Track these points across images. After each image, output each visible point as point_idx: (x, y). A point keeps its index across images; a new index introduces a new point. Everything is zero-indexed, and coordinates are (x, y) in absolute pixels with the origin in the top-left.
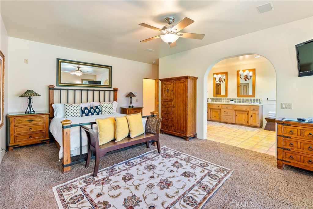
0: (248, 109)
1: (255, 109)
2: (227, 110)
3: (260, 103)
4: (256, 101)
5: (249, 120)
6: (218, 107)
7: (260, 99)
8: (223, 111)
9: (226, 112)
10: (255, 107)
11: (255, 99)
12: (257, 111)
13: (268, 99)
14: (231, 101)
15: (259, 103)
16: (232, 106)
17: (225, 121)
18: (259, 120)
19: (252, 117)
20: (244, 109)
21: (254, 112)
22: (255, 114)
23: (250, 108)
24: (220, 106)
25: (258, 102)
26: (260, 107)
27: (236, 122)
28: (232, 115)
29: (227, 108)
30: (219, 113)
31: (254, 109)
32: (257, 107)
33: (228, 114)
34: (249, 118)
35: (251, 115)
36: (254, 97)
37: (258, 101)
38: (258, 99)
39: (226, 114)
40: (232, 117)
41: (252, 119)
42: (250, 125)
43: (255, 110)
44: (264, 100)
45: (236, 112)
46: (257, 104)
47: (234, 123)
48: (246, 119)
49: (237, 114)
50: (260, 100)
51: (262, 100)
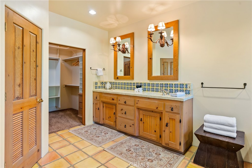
0: (161, 109)
1: (174, 109)
2: (125, 107)
3: (188, 92)
4: (179, 89)
5: (163, 132)
6: (113, 99)
7: (186, 85)
8: (119, 107)
9: (124, 112)
10: (174, 104)
11: (177, 85)
12: (178, 114)
13: (202, 84)
14: (137, 87)
15: (184, 93)
16: (132, 99)
17: (122, 128)
18: (183, 135)
19: (168, 128)
20: (153, 108)
21: (173, 116)
22: (173, 121)
23: (164, 105)
24: (115, 97)
25: (183, 91)
26: (184, 104)
27: (140, 134)
28: (132, 118)
29: (125, 102)
30: (114, 111)
31: (172, 110)
32: (178, 104)
33: (128, 116)
34: (163, 129)
35: (166, 122)
36: (177, 79)
37: (184, 89)
38: (183, 85)
39: (124, 116)
40: (132, 122)
41: (167, 131)
42: (164, 144)
43: (175, 111)
44: (195, 87)
45: (141, 111)
46: (181, 96)
47: (136, 134)
48: (158, 130)
49: (141, 117)
50: (186, 87)
51: (192, 88)
